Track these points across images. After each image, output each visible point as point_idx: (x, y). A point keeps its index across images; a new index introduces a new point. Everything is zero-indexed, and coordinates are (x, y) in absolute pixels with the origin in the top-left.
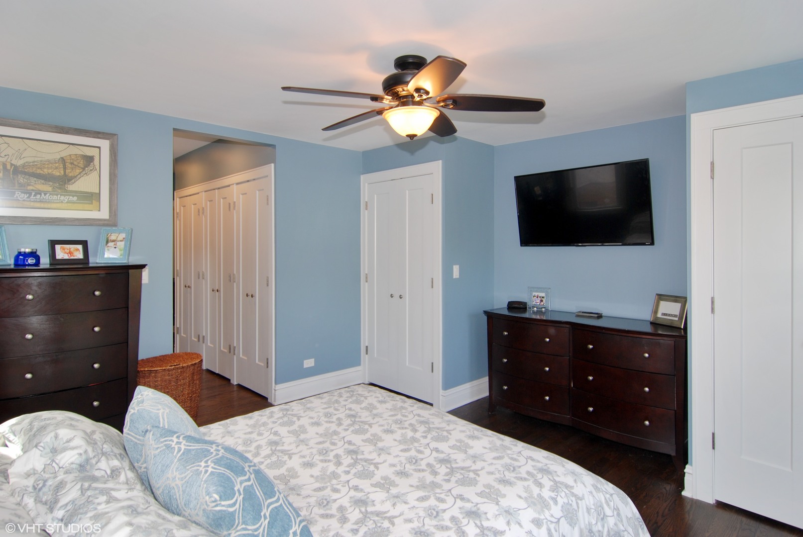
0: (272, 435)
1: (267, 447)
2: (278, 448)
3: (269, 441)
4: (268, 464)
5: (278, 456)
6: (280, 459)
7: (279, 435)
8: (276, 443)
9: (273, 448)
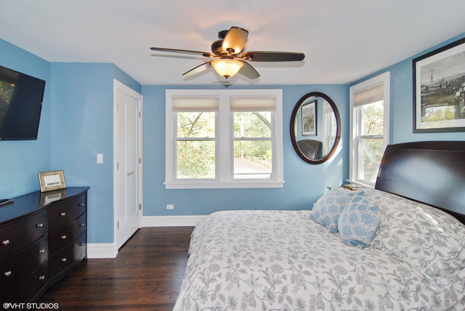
0: (293, 262)
1: (299, 257)
2: (293, 254)
3: (297, 259)
4: (301, 249)
5: (295, 251)
6: (295, 249)
7: (289, 260)
8: (293, 257)
9: (295, 255)
